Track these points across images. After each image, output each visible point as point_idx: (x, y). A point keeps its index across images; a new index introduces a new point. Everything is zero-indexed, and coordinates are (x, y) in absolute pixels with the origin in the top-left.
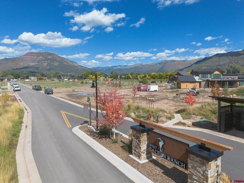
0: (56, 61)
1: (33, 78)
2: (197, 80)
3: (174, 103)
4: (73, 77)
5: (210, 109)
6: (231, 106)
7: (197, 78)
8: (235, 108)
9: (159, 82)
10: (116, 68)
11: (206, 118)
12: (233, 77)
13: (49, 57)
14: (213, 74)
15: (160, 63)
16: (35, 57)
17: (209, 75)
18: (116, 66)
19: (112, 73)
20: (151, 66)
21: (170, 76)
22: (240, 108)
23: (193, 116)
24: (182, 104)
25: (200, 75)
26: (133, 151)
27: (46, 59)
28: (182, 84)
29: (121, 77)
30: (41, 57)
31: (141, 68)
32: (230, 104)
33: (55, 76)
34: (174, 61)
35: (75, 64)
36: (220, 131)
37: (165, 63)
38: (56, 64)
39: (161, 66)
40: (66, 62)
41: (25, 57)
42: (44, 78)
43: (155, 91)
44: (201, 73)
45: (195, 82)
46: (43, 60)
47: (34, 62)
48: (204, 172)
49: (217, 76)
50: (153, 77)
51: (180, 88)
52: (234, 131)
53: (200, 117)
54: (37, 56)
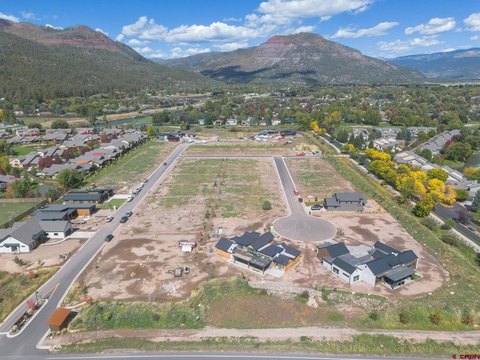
0: (318, 51)
13: (305, 44)
16: (282, 45)
27: (299, 50)
30: (291, 45)
35: (355, 54)
38: (317, 58)
40: (338, 52)
46: (294, 51)
47: (278, 55)
54: (285, 43)
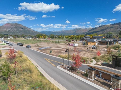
0: (22, 28)
1: (11, 37)
2: (95, 41)
3: (89, 53)
4: (31, 37)
5: (107, 57)
6: (116, 58)
7: (95, 40)
8: (118, 59)
9: (76, 40)
10: (52, 32)
11: (106, 61)
12: (111, 40)
13: (17, 26)
14: (102, 39)
15: (74, 30)
16: (10, 26)
17: (100, 39)
18: (52, 31)
19: (51, 35)
20: (69, 31)
21: (80, 37)
22: (120, 59)
23: (100, 60)
24: (92, 54)
25: (96, 39)
26: (89, 77)
27: (16, 27)
28: (88, 43)
29: (56, 37)
30: (13, 26)
31: (65, 32)
32: (116, 57)
33: (22, 36)
34: (81, 29)
36: (113, 68)
37: (76, 30)
38: (21, 30)
39: (74, 31)
40: (27, 29)
41: (5, 26)
42: (16, 37)
43: (77, 46)
44: (97, 38)
45: (94, 42)
46: (14, 27)
47: (10, 28)
48: (118, 83)
49: (104, 39)
50: (72, 38)
51: (87, 44)
52: (117, 67)
53: (103, 61)
54: (11, 25)
